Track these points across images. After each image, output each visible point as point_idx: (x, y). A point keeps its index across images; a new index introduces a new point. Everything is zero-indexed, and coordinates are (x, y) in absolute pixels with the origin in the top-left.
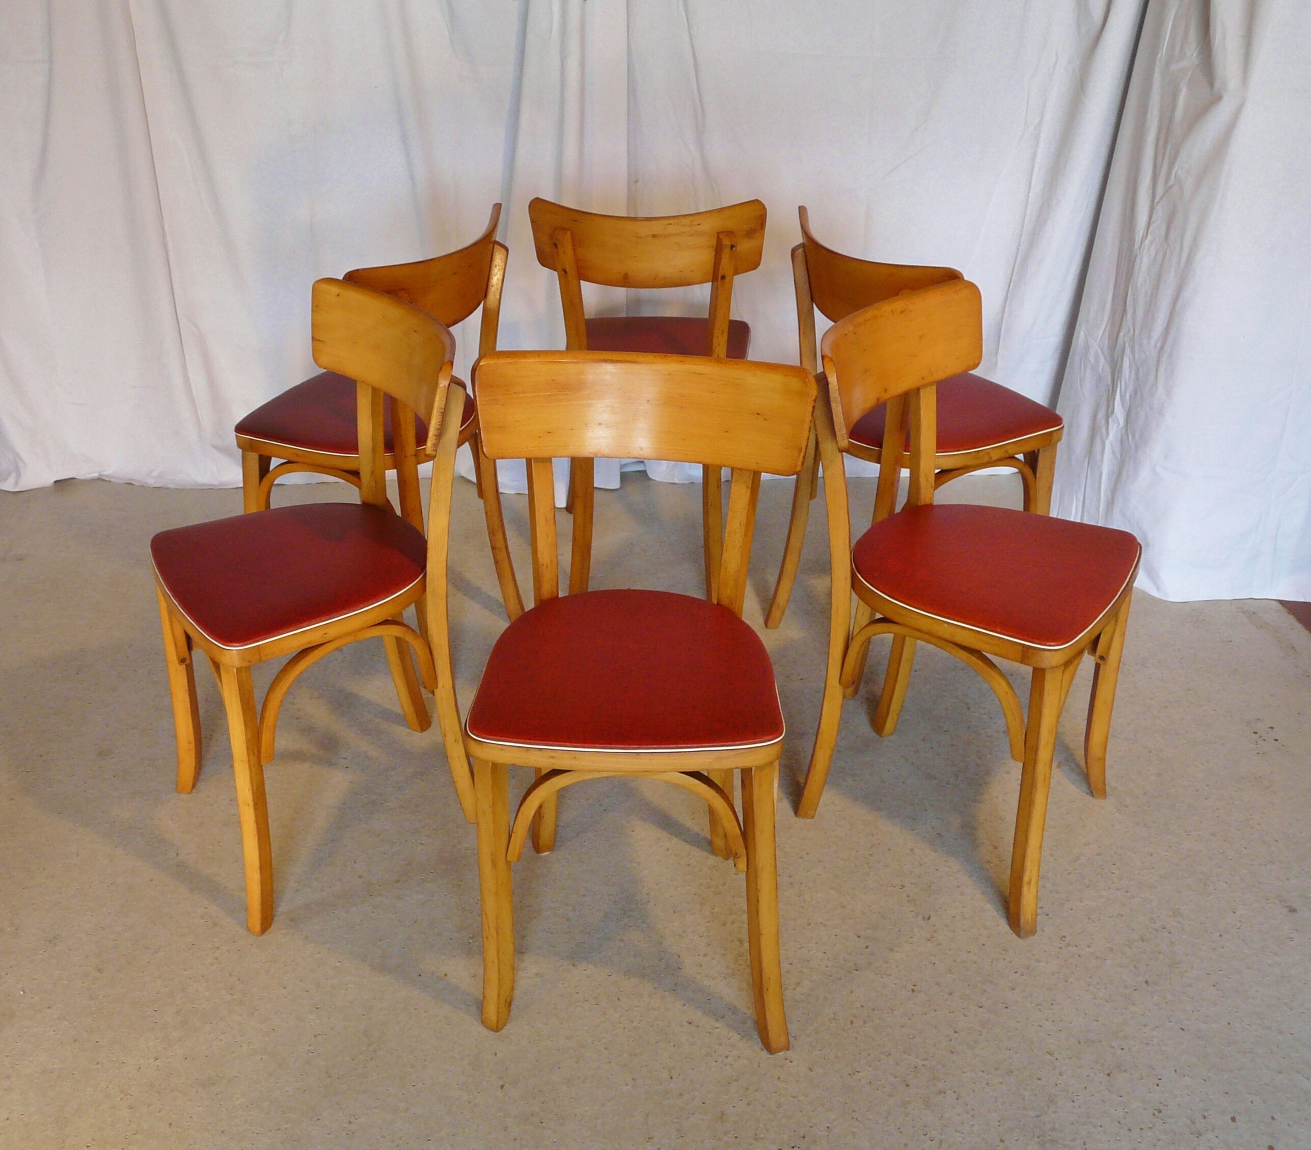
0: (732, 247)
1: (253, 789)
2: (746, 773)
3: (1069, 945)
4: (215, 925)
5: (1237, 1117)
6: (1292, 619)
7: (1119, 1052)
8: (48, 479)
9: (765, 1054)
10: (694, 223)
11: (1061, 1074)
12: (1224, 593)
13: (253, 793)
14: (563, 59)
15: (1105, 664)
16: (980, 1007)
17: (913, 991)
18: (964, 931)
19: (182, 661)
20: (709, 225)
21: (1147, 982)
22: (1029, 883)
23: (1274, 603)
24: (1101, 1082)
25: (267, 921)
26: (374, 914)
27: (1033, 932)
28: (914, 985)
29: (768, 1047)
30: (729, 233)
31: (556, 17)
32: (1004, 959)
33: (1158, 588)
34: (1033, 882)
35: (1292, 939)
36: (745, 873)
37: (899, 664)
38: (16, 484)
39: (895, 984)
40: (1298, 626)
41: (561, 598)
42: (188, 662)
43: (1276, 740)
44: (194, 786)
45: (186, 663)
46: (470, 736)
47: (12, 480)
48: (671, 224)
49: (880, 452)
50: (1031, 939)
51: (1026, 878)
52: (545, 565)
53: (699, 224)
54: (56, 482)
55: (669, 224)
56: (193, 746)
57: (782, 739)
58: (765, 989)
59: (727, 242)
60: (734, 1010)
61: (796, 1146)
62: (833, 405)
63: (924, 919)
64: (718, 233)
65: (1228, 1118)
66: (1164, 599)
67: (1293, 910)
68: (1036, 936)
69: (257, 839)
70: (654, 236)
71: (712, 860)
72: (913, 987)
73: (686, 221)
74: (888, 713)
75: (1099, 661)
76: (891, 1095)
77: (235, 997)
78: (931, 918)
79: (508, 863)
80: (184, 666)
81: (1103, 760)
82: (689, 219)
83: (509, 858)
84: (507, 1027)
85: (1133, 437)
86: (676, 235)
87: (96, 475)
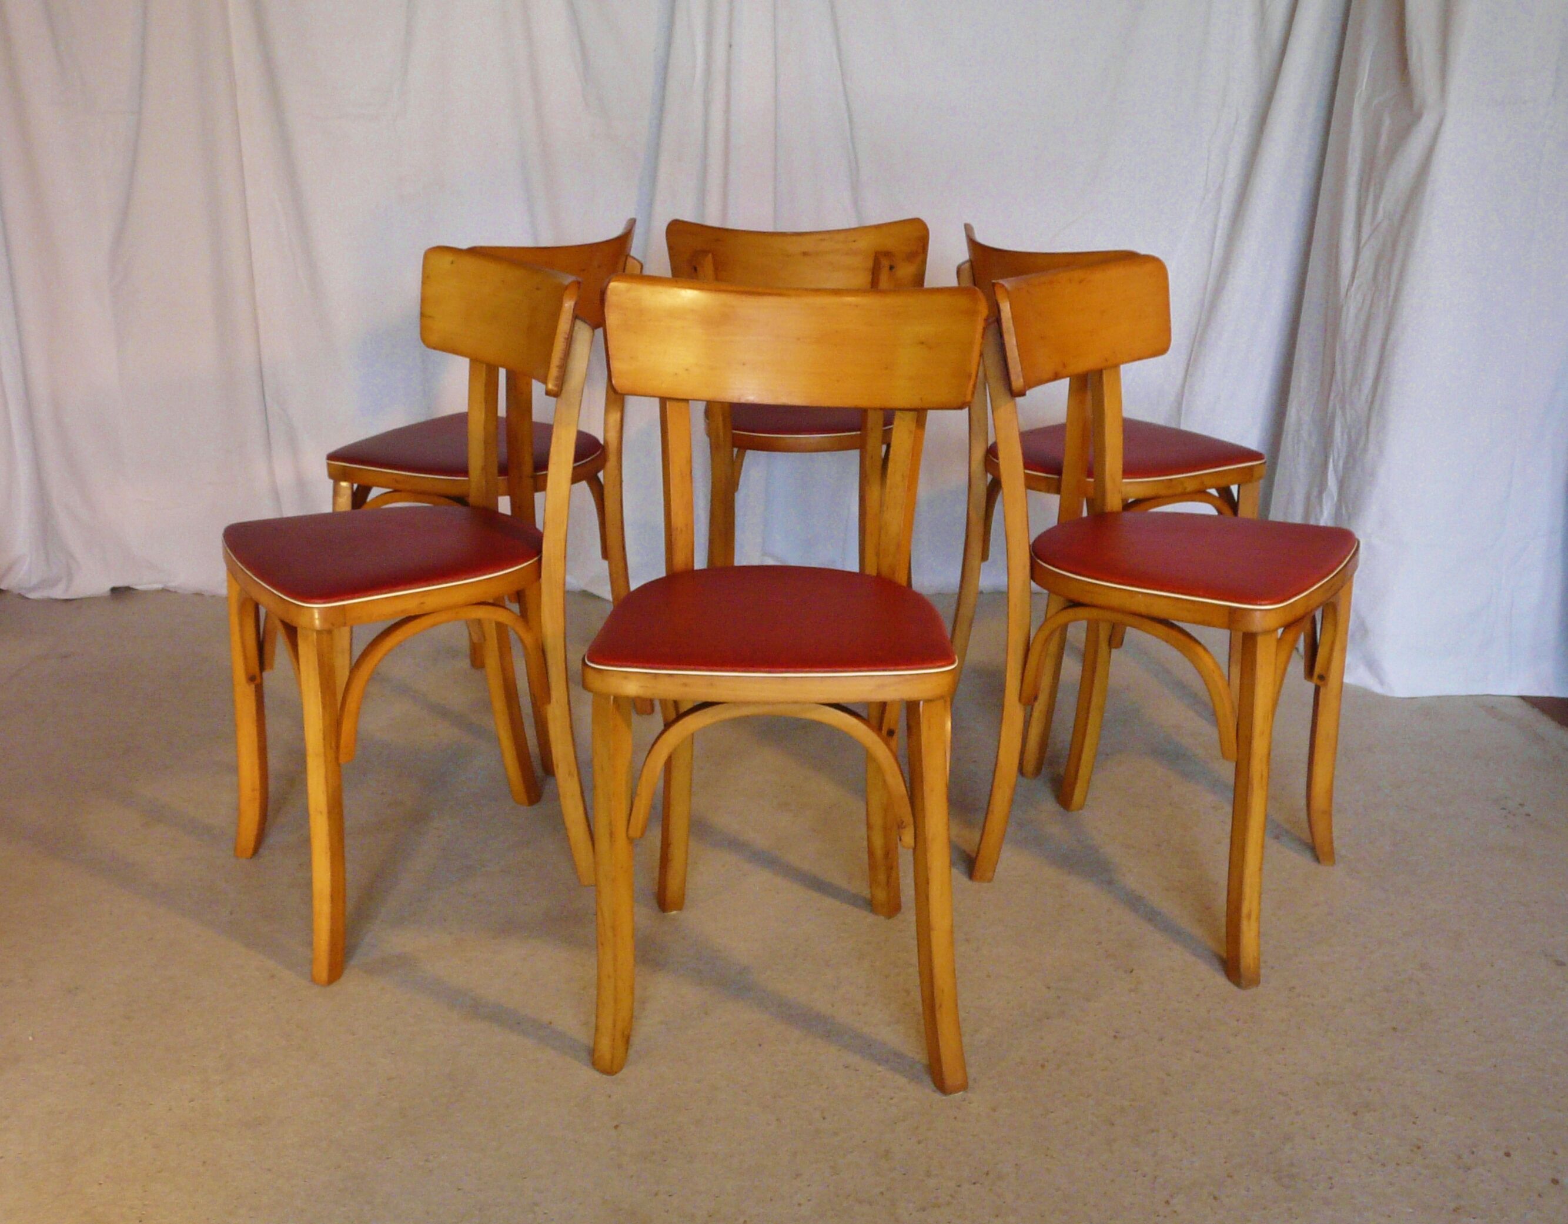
0: (891, 268)
1: (327, 791)
2: (912, 707)
3: (1299, 996)
5: (1512, 1152)
6: (1536, 712)
7: (1366, 1092)
8: (101, 585)
9: (938, 1096)
10: (847, 240)
11: (1298, 1113)
13: (328, 797)
14: (707, 104)
15: (1326, 685)
16: (1197, 1051)
17: (1115, 1037)
19: (251, 679)
20: (864, 243)
21: (1394, 1028)
22: (1249, 916)
23: (1515, 699)
24: (1346, 1121)
25: (336, 971)
27: (1255, 981)
29: (941, 1086)
30: (888, 254)
31: (700, 61)
32: (1223, 1009)
33: (1382, 683)
34: (1254, 917)
36: (911, 850)
37: (1088, 713)
38: (66, 590)
39: (1094, 1029)
41: (697, 571)
42: (258, 681)
43: (1528, 815)
44: (256, 851)
45: (256, 682)
46: (590, 666)
47: (61, 586)
48: (823, 240)
49: (1060, 481)
50: (1253, 991)
51: (1245, 910)
52: (679, 529)
53: (854, 242)
54: (114, 590)
55: (821, 240)
56: (257, 794)
57: (953, 669)
58: (937, 1006)
59: (885, 263)
60: (898, 1055)
61: (978, 1182)
62: (1006, 337)
63: (1125, 971)
64: (876, 253)
65: (1501, 1154)
66: (1389, 694)
68: (1260, 988)
69: (329, 857)
70: (805, 254)
71: (870, 918)
72: (1116, 1033)
73: (839, 237)
74: (1076, 778)
75: (1319, 683)
76: (1092, 1134)
78: (1134, 971)
79: (630, 840)
80: (253, 686)
81: (1329, 814)
82: (842, 235)
83: (632, 833)
84: (624, 1071)
85: (1347, 507)
86: (830, 252)
87: (159, 586)
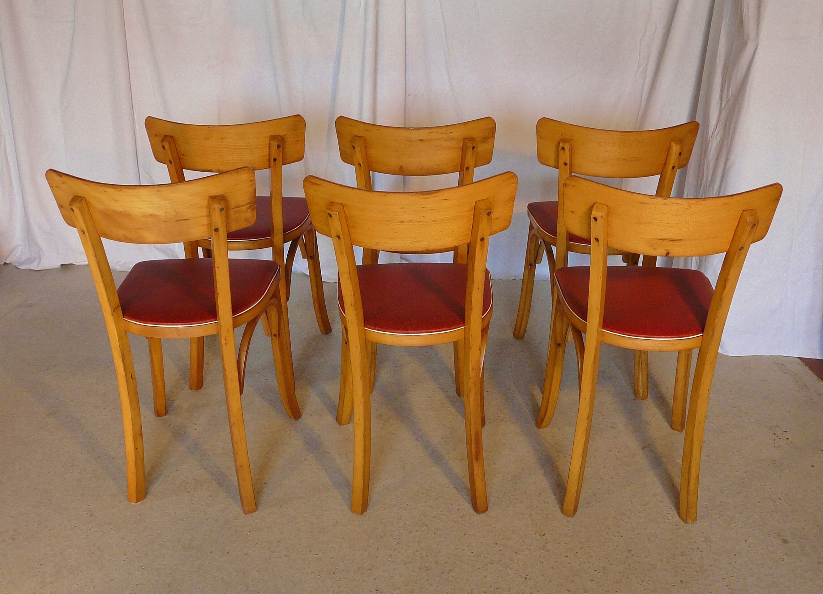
0: (473, 148)
3: (633, 555)
4: (92, 516)
6: (807, 369)
8: (56, 263)
10: (447, 132)
12: (764, 352)
16: (568, 591)
18: (566, 543)
20: (457, 133)
21: (682, 581)
23: (797, 359)
26: (192, 514)
28: (527, 575)
30: (472, 139)
32: (589, 562)
35: (783, 560)
38: (38, 265)
39: (515, 574)
40: (810, 373)
43: (787, 439)
47: (36, 263)
48: (433, 132)
53: (451, 133)
54: (62, 265)
55: (431, 132)
59: (470, 145)
63: (540, 535)
64: (464, 139)
66: (726, 354)
67: (785, 542)
70: (421, 140)
72: (526, 577)
73: (443, 130)
77: (93, 559)
78: (545, 535)
82: (444, 129)
86: (435, 139)
87: (86, 263)
